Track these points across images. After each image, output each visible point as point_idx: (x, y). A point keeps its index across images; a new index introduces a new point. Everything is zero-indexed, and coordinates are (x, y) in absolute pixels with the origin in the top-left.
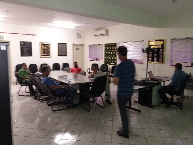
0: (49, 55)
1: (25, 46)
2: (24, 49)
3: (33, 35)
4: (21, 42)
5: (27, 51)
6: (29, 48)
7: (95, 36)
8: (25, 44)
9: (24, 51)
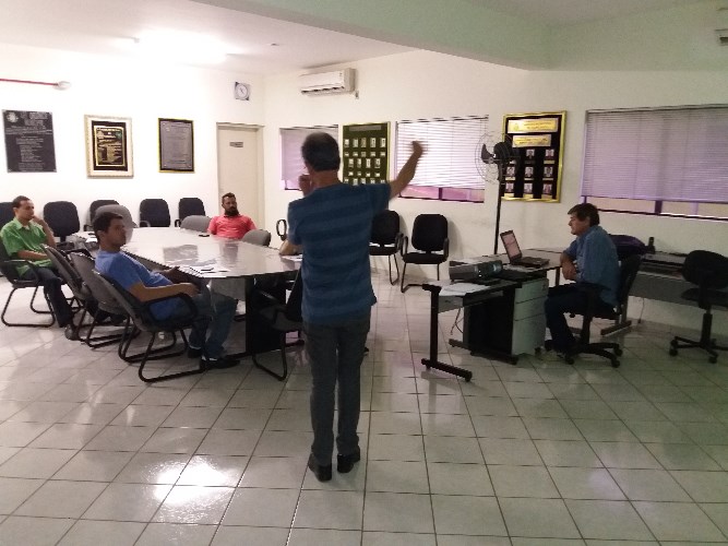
0: (125, 169)
1: (25, 130)
2: (20, 142)
3: (56, 85)
4: (6, 114)
6: (41, 140)
7: (306, 95)
9: (23, 150)
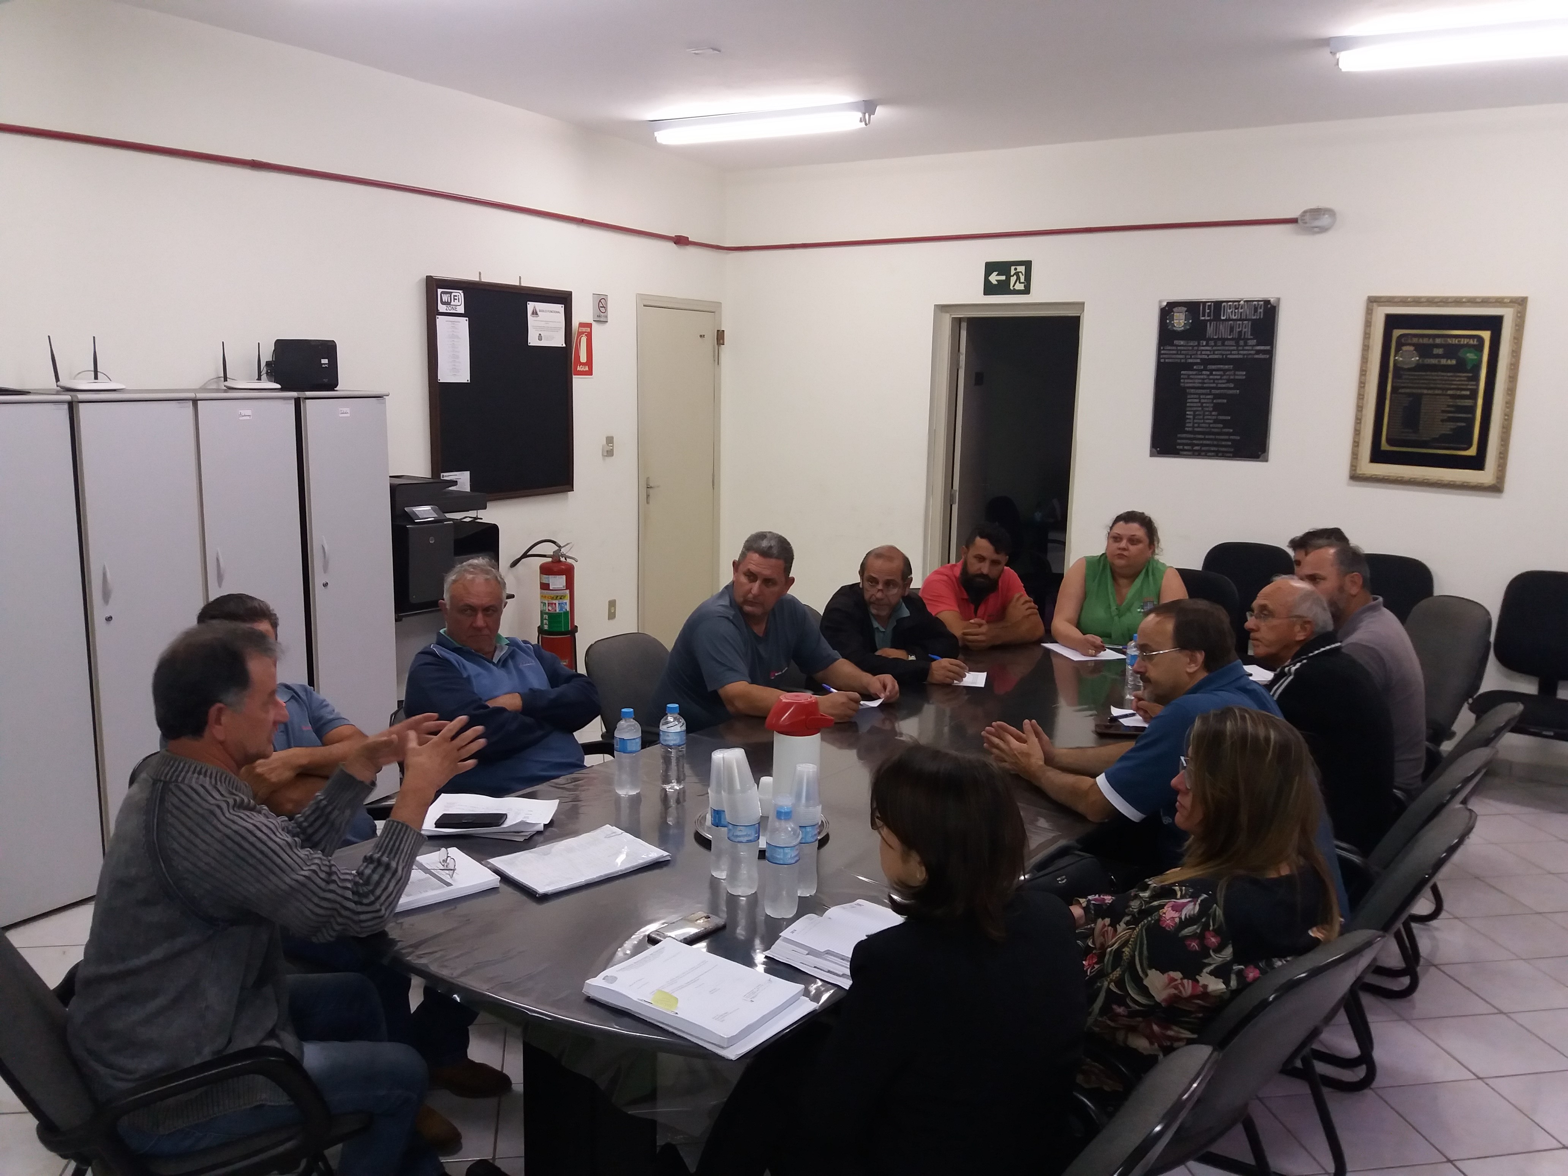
0: (1477, 463)
1: (1205, 351)
2: (1189, 380)
3: (1293, 221)
4: (1167, 311)
5: (1216, 407)
6: (1241, 375)
8: (1210, 330)
9: (1192, 401)
